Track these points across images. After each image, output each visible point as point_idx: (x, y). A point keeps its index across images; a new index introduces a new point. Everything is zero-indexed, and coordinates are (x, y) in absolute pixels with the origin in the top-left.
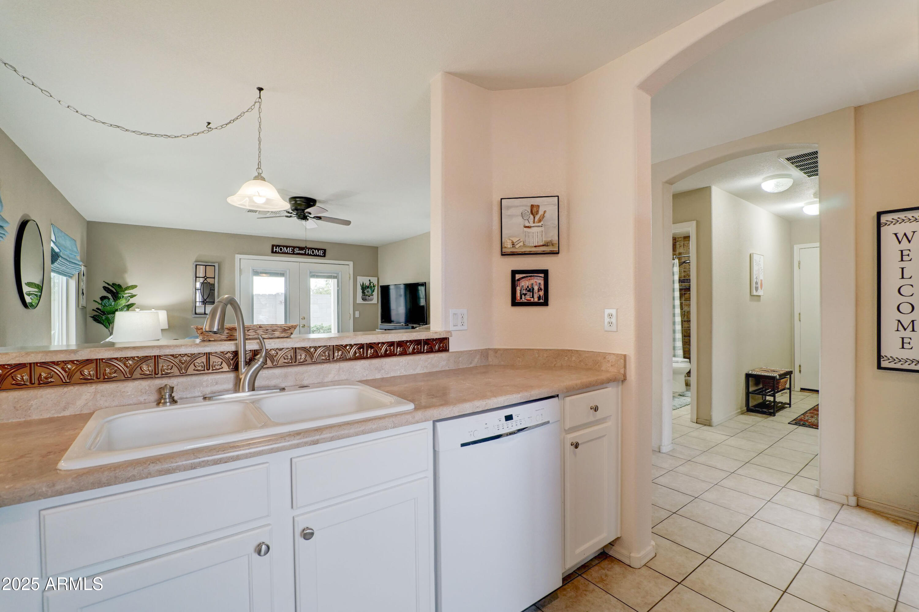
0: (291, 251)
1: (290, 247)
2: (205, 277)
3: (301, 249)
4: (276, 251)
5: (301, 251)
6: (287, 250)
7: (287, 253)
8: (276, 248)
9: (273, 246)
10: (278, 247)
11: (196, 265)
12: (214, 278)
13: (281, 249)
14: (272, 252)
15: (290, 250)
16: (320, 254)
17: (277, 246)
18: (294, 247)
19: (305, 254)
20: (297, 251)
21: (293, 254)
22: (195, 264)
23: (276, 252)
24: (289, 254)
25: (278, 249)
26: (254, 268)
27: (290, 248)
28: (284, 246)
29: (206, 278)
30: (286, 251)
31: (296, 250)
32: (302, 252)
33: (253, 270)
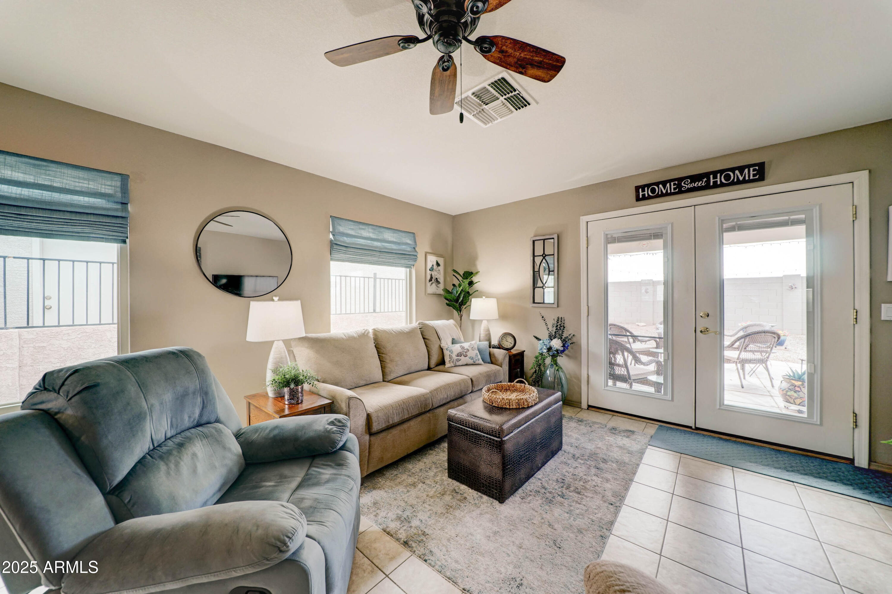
0: (675, 189)
1: (670, 181)
2: (543, 255)
3: (694, 178)
4: (644, 195)
5: (696, 184)
6: (665, 190)
7: (667, 194)
8: (643, 191)
9: (637, 188)
10: (646, 188)
11: (534, 242)
12: (553, 255)
13: (653, 191)
14: (638, 199)
15: (671, 187)
16: (749, 176)
17: (643, 187)
18: (680, 180)
19: (707, 187)
20: (686, 185)
21: (681, 192)
22: (532, 240)
23: (644, 198)
24: (671, 194)
25: (647, 192)
26: (607, 233)
27: (672, 183)
28: (657, 184)
29: (545, 256)
30: (664, 192)
31: (684, 183)
32: (699, 185)
33: (607, 235)
